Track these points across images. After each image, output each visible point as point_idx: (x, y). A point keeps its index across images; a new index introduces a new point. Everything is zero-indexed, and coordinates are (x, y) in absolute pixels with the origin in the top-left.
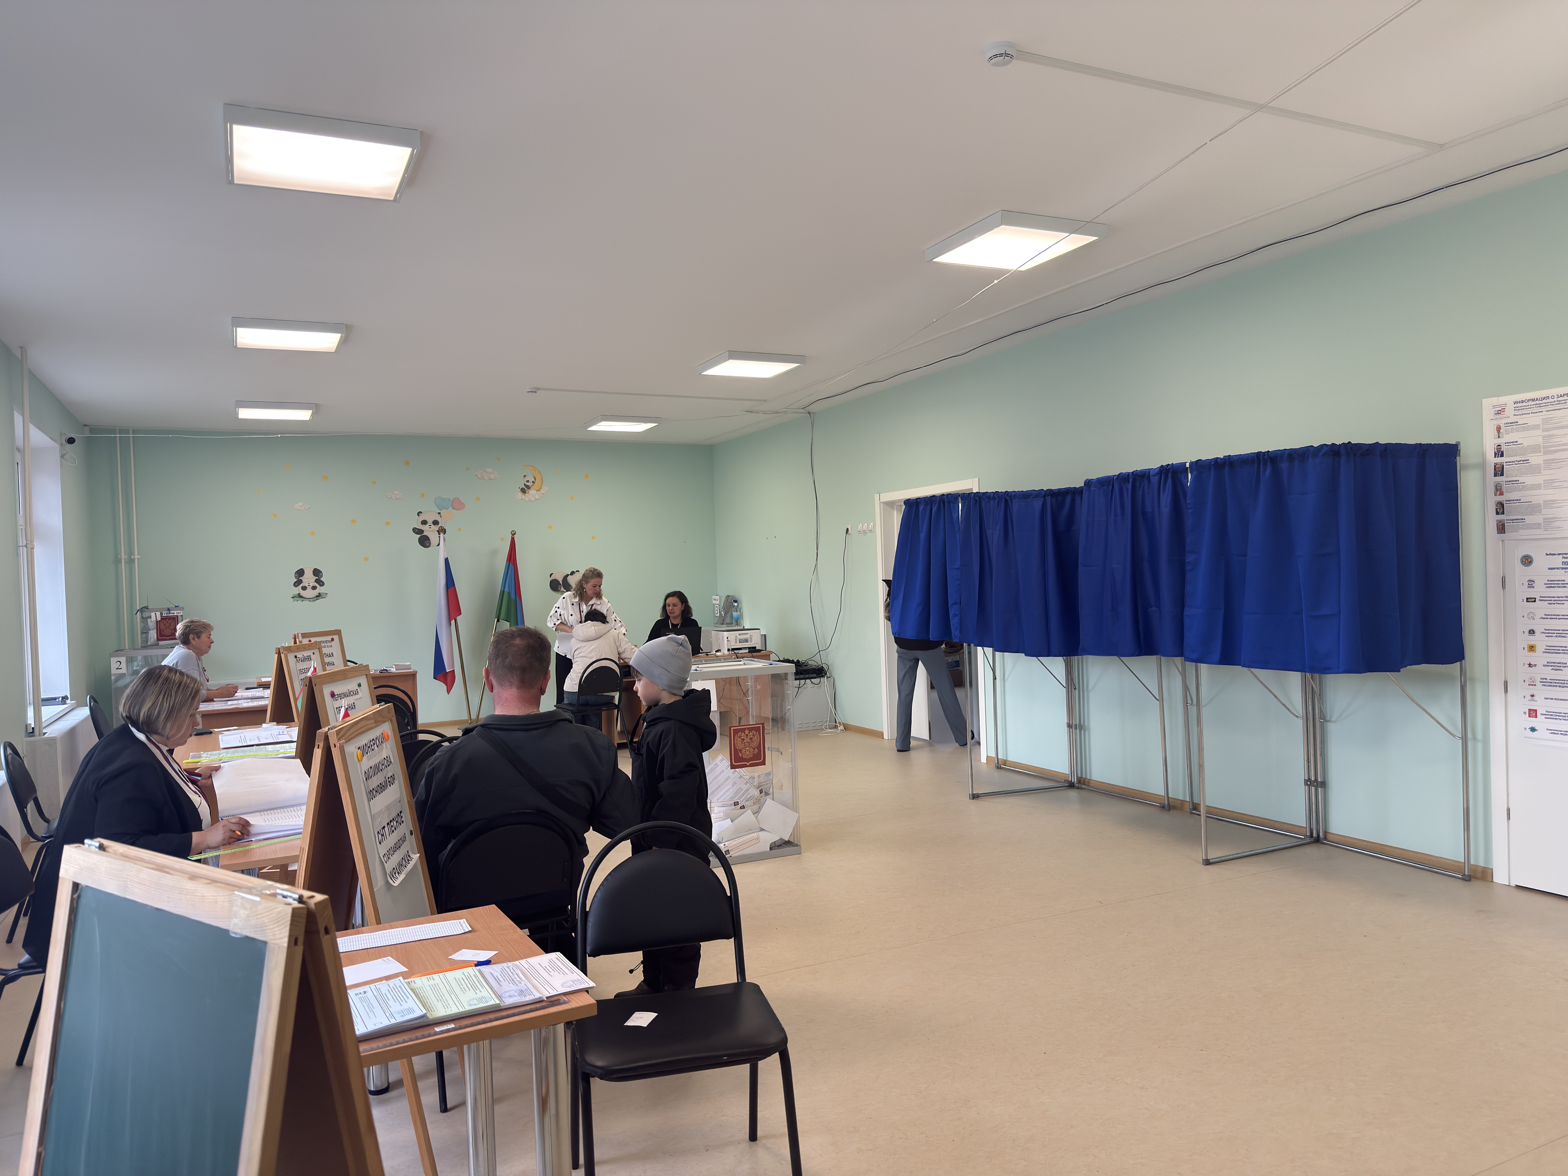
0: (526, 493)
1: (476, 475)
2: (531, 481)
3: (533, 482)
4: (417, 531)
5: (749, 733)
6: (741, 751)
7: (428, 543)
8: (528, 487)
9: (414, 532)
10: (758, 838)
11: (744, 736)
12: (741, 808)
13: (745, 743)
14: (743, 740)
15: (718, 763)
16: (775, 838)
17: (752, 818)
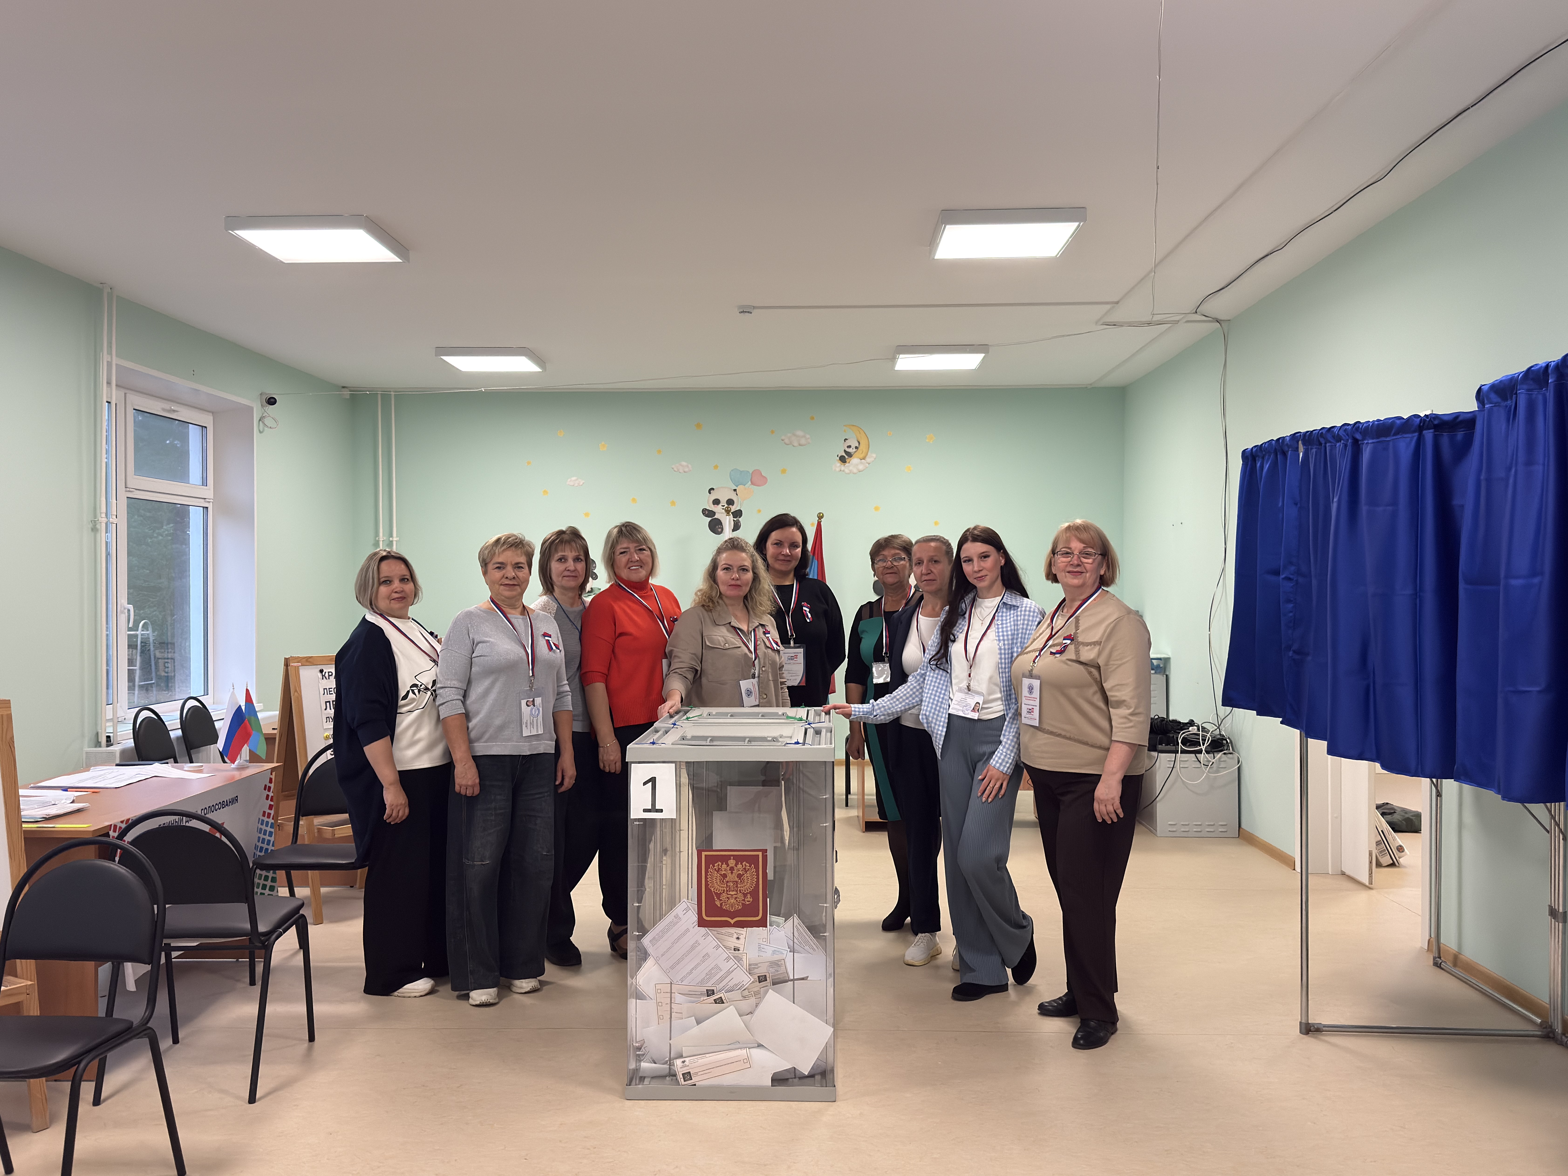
0: (845, 462)
1: (782, 440)
2: (853, 446)
3: (856, 448)
4: (707, 512)
5: (736, 865)
6: (718, 895)
7: (719, 528)
8: (850, 455)
9: (703, 514)
10: (748, 1060)
11: (725, 870)
12: (716, 1001)
13: (727, 882)
14: (725, 876)
15: (681, 914)
16: (783, 1065)
17: (738, 1022)
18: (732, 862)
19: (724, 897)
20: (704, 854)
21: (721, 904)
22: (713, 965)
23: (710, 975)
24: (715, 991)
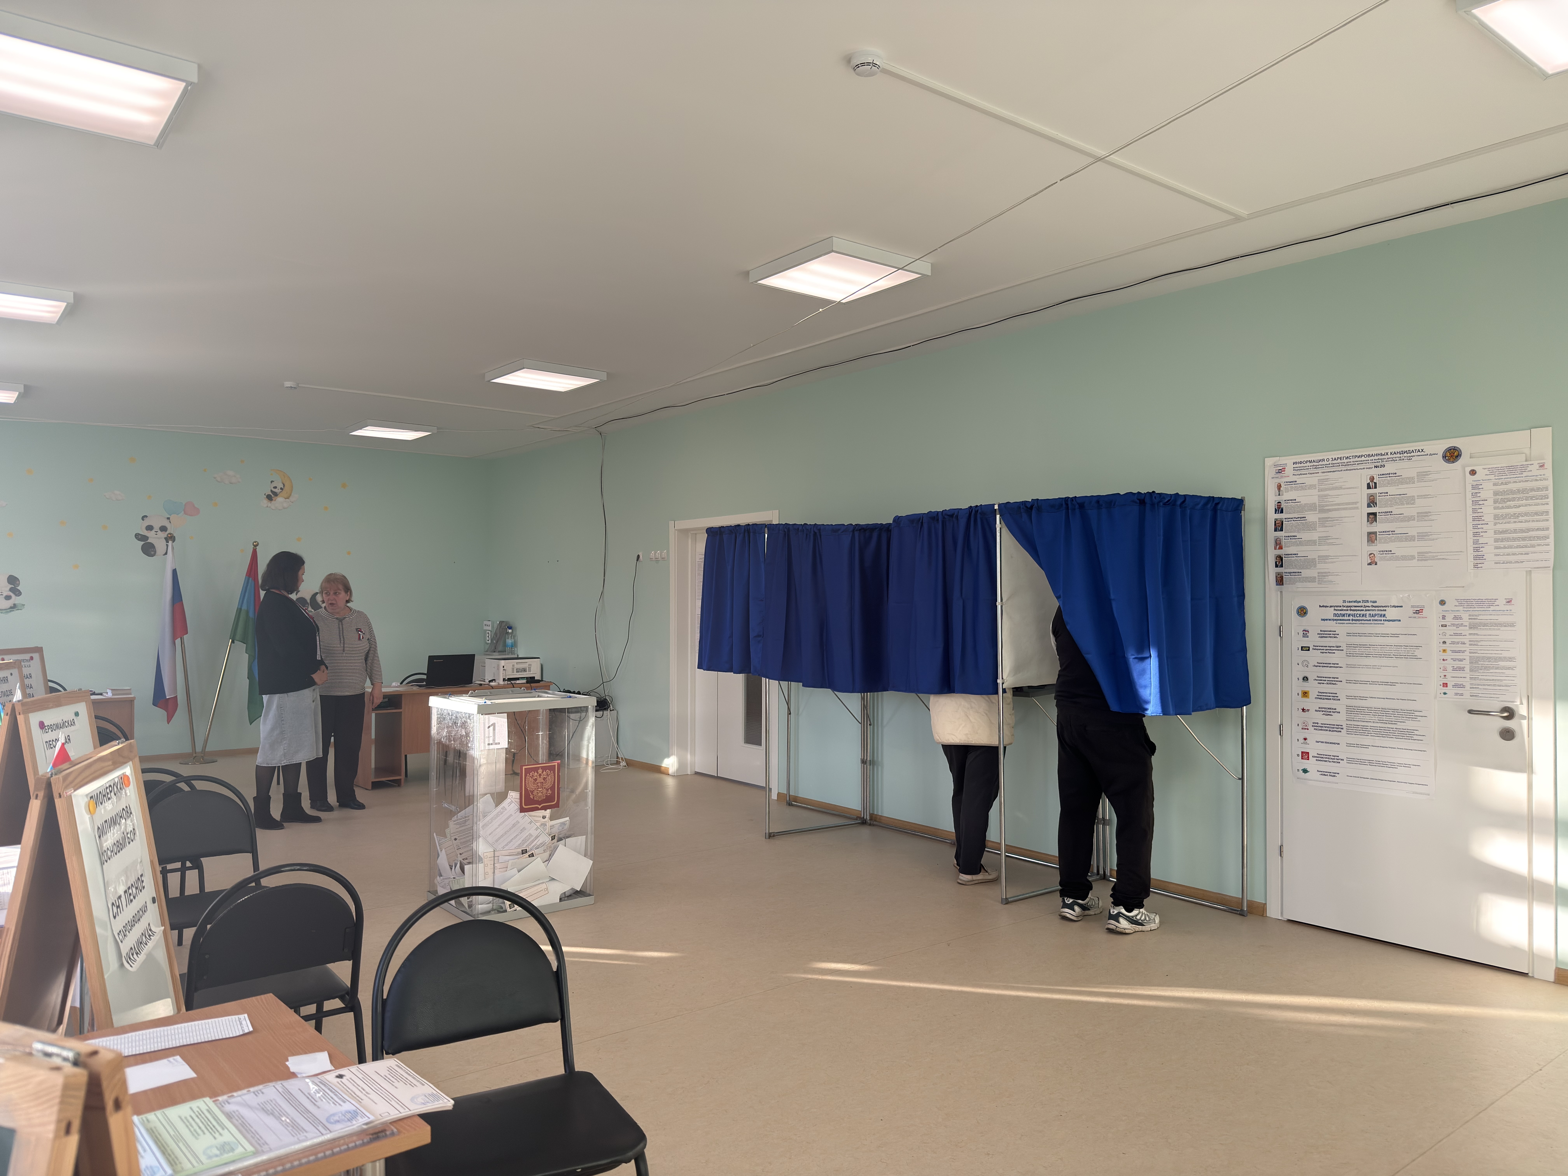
0: (271, 500)
1: (215, 478)
2: (279, 487)
3: (281, 489)
4: (140, 537)
5: (542, 772)
7: (153, 551)
8: (276, 494)
9: (136, 538)
10: (547, 888)
11: (536, 776)
12: (529, 856)
13: (537, 783)
14: (536, 780)
15: (506, 807)
16: (566, 888)
17: (543, 866)
18: (540, 771)
19: (535, 793)
20: (524, 767)
21: (534, 797)
22: (527, 834)
23: (524, 841)
24: (528, 850)
